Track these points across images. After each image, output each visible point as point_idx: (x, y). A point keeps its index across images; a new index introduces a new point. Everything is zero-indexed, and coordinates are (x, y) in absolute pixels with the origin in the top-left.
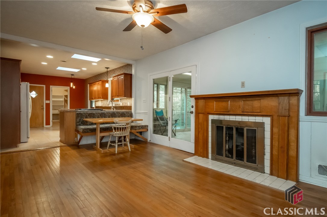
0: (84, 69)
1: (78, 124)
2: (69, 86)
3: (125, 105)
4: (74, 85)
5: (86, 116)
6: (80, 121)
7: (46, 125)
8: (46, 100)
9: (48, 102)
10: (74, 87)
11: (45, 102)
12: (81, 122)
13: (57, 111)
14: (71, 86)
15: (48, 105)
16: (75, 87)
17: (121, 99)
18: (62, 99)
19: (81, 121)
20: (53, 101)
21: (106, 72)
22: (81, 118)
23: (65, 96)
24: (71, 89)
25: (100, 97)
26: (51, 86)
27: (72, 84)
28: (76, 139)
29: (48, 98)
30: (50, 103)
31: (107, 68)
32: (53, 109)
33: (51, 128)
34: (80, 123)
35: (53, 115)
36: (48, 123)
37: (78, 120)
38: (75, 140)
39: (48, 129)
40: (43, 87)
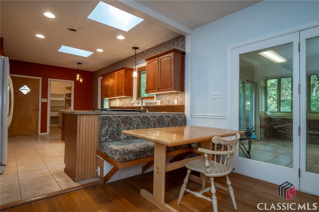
0: (100, 50)
1: (104, 139)
2: (74, 79)
3: (168, 104)
4: (81, 77)
5: (117, 123)
6: (107, 134)
7: (41, 132)
8: (42, 97)
9: (44, 100)
10: (81, 80)
11: (41, 100)
12: (109, 135)
13: (57, 113)
14: (78, 79)
15: (44, 105)
16: (83, 80)
17: (159, 94)
18: (63, 99)
19: (109, 132)
20: (51, 101)
21: (133, 56)
22: (109, 127)
23: (66, 95)
24: (77, 83)
25: (123, 93)
26: (49, 79)
27: (78, 76)
28: (99, 169)
29: (45, 95)
30: (47, 102)
31: (136, 48)
32: (51, 111)
33: (48, 138)
34: (107, 137)
35: (51, 118)
36: (44, 130)
37: (104, 131)
38: (97, 172)
39: (44, 139)
40: (39, 79)
